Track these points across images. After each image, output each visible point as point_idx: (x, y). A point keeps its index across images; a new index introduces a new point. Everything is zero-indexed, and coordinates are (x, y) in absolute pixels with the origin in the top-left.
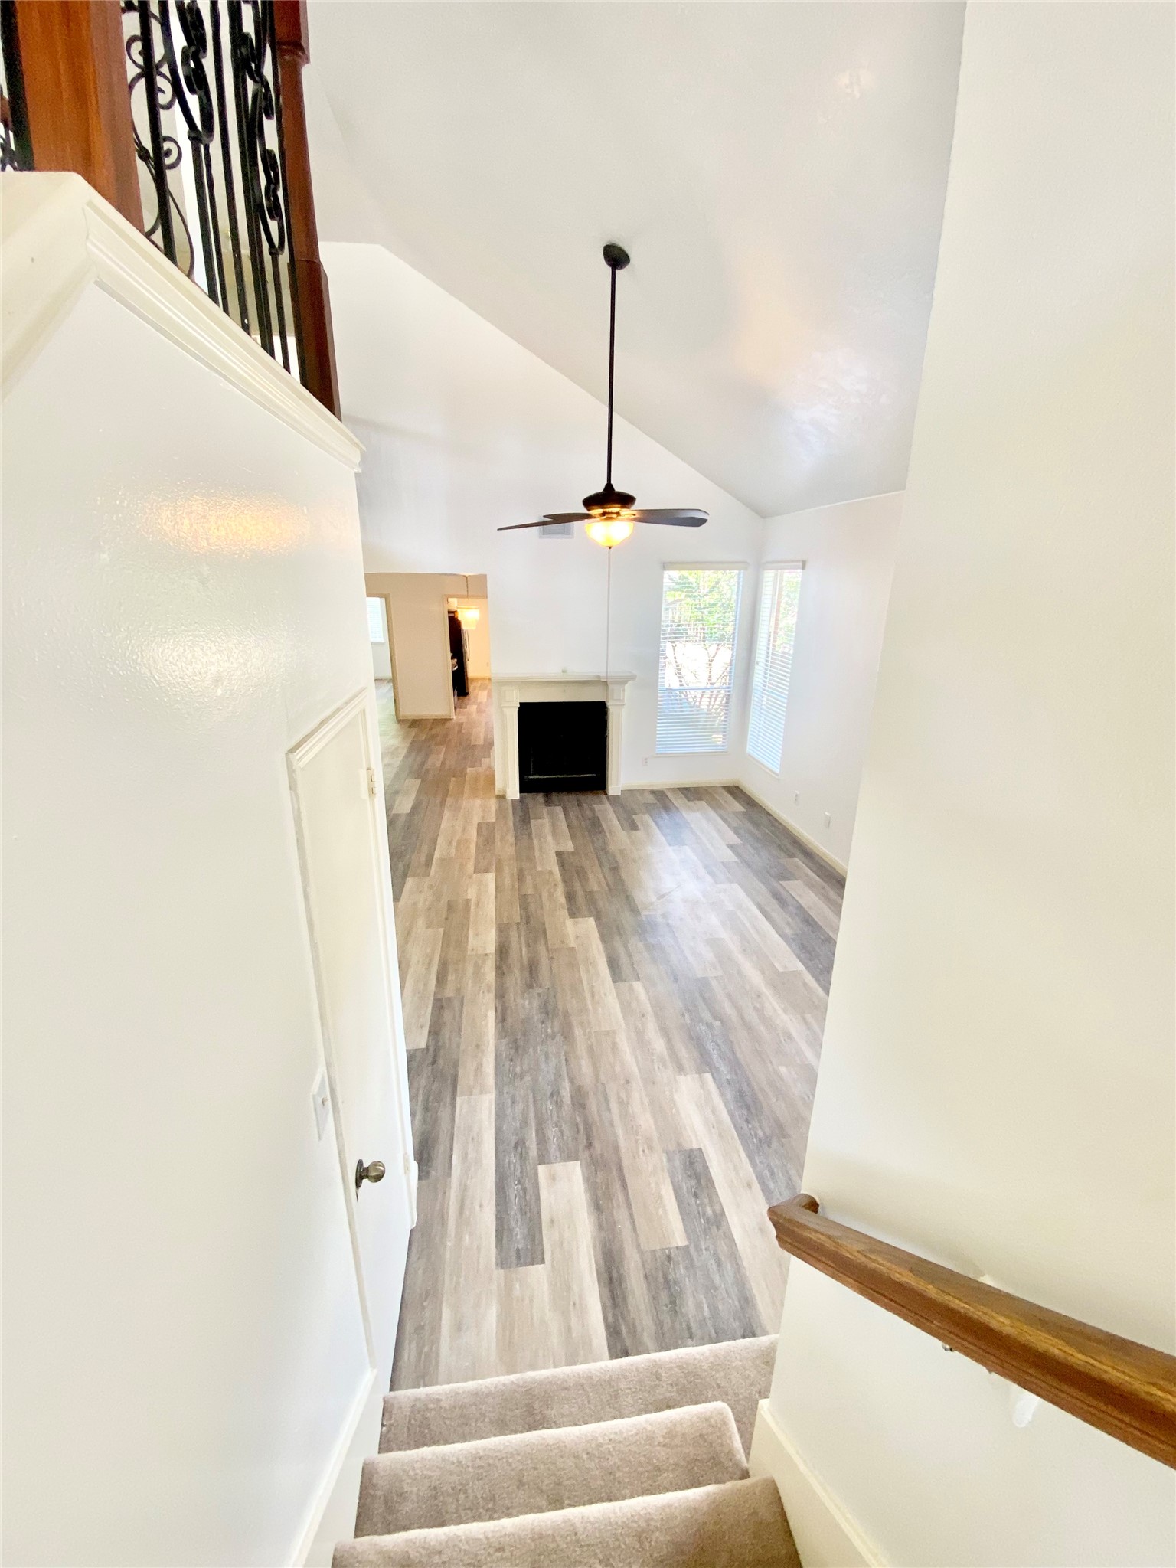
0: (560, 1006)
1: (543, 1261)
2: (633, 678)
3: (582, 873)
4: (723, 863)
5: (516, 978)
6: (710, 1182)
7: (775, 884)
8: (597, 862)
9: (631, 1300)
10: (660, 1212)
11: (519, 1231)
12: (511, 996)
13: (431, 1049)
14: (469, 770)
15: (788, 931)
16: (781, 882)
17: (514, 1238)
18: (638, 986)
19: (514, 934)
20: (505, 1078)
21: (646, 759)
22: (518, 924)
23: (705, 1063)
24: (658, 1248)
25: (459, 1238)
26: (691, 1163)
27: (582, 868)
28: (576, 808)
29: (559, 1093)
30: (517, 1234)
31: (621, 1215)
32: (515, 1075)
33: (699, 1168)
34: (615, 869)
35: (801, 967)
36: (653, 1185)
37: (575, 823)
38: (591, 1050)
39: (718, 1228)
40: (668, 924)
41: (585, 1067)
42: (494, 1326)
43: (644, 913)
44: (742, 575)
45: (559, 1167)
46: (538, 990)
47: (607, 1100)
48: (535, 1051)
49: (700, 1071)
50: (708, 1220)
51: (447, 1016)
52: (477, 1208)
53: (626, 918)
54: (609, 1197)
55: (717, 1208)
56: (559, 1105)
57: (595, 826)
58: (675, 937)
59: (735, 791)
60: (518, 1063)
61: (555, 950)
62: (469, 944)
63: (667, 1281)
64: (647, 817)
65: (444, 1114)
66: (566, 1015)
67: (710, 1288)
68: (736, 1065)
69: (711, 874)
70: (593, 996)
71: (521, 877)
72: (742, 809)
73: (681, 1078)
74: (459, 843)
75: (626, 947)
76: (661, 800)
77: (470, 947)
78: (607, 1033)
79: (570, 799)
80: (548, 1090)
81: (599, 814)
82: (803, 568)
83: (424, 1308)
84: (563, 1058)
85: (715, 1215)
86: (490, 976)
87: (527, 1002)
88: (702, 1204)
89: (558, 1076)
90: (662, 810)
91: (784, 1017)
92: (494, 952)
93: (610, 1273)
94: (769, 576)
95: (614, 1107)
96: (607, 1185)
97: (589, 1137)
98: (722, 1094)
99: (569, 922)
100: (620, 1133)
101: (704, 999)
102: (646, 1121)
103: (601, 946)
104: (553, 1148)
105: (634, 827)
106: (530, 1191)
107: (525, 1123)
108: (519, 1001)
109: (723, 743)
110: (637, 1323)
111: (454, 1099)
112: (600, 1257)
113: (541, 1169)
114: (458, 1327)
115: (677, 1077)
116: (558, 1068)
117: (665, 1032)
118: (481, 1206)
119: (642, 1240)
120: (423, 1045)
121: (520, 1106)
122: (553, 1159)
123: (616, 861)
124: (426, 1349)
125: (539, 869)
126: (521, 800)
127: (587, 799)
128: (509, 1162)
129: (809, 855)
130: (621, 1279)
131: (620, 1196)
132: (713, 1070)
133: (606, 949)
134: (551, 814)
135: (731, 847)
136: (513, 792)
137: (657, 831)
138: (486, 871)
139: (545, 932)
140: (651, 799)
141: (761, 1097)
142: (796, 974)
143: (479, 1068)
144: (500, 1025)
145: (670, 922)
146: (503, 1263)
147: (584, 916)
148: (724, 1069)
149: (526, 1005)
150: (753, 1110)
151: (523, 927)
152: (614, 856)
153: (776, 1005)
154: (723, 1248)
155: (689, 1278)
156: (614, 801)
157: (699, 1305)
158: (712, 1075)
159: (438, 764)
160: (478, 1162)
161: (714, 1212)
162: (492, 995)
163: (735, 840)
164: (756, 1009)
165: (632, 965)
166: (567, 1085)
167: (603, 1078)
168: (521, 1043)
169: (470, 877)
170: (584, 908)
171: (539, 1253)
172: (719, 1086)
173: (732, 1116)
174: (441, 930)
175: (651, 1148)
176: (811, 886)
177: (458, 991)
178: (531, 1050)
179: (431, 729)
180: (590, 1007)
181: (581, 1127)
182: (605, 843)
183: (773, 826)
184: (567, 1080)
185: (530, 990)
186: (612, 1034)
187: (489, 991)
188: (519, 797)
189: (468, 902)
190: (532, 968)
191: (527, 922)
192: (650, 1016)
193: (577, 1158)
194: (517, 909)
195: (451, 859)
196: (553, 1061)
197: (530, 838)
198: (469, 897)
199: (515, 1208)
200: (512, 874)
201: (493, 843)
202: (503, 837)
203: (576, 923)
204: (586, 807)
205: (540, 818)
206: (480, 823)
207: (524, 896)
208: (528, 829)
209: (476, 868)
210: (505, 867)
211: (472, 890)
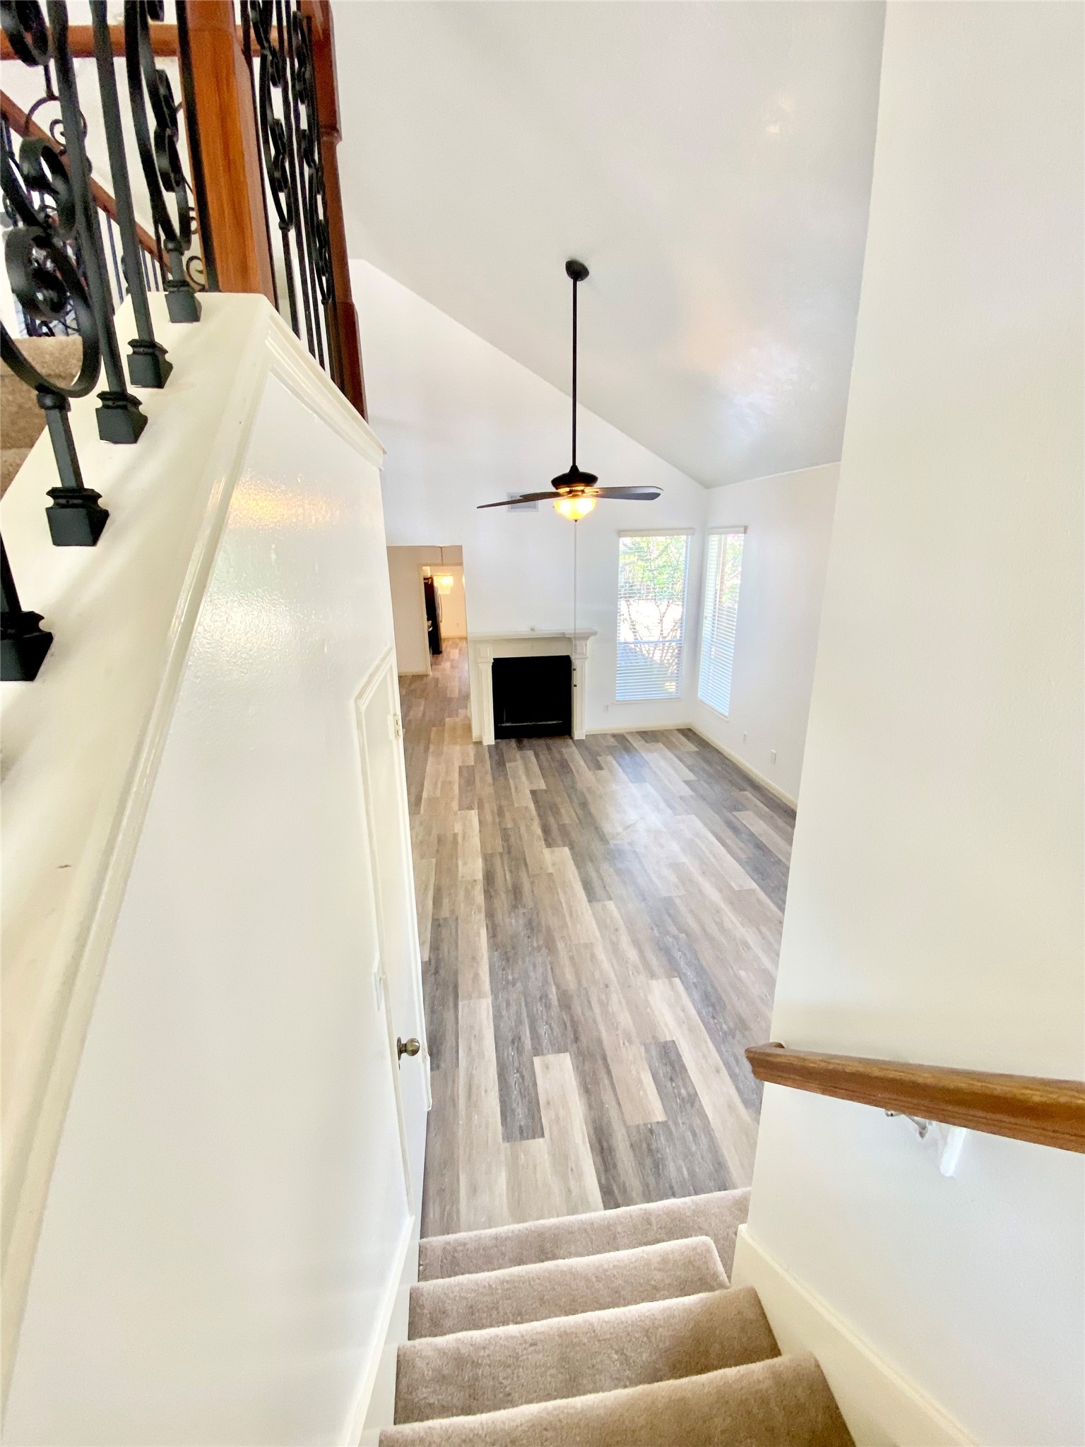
0: (543, 922)
1: (543, 1135)
2: (595, 634)
3: (555, 810)
4: (681, 797)
5: (502, 901)
6: (683, 1067)
7: (728, 814)
8: (567, 798)
9: (620, 1165)
10: (641, 1093)
11: (520, 1112)
12: (499, 917)
13: (433, 962)
14: (447, 720)
15: (743, 856)
16: (733, 813)
17: (517, 1117)
18: (611, 905)
19: (498, 861)
20: (500, 983)
21: (607, 706)
22: (501, 854)
23: (673, 969)
24: (641, 1123)
25: (469, 1118)
26: (666, 1053)
27: (555, 805)
28: (546, 752)
29: (547, 996)
30: (518, 1114)
31: (607, 1097)
32: (508, 982)
33: (673, 1057)
34: (584, 805)
35: (754, 885)
36: (634, 1072)
37: (545, 764)
38: (572, 959)
39: (692, 1106)
40: (634, 851)
42: (505, 1187)
43: (612, 842)
44: (689, 540)
45: (551, 1058)
46: (523, 910)
47: (589, 1002)
48: (524, 961)
49: (670, 977)
50: (683, 1100)
51: (445, 933)
52: (483, 1093)
53: (597, 847)
54: (597, 1082)
55: (690, 1089)
56: (548, 1007)
57: (564, 767)
58: (641, 862)
59: (688, 733)
60: (510, 972)
61: (535, 876)
62: (459, 871)
63: (650, 1150)
64: (610, 758)
65: (449, 1016)
66: (549, 929)
67: (688, 1155)
68: (701, 971)
69: (670, 806)
70: (571, 915)
71: (500, 813)
72: (697, 750)
73: (654, 983)
74: (443, 783)
75: (597, 871)
76: (622, 743)
77: (460, 874)
78: (586, 946)
79: (540, 743)
80: (538, 995)
81: (566, 756)
82: (745, 533)
83: (443, 1175)
84: (549, 967)
85: (689, 1095)
86: (480, 898)
87: (513, 921)
88: (678, 1087)
89: (545, 982)
90: (624, 753)
91: (742, 930)
92: (482, 878)
93: (600, 1142)
94: (714, 540)
95: (596, 1007)
96: (594, 1073)
97: (575, 1032)
98: (690, 995)
99: (546, 851)
100: (602, 1028)
101: (670, 915)
102: (625, 1019)
103: (576, 872)
104: (545, 1042)
105: (600, 767)
106: (527, 1078)
107: (519, 1022)
108: (507, 920)
109: (677, 690)
110: (627, 1184)
111: (456, 1005)
112: (592, 1132)
113: (537, 1060)
114: (474, 1190)
115: (650, 982)
116: (544, 976)
117: (636, 943)
118: (486, 1091)
119: (627, 1117)
120: (426, 958)
121: (514, 1009)
122: (545, 1051)
123: (585, 798)
124: (448, 1208)
125: (516, 806)
126: (496, 746)
127: (556, 744)
128: (508, 1054)
129: (756, 787)
130: (611, 1150)
131: (607, 1082)
132: (681, 976)
133: (580, 873)
134: (524, 758)
135: (687, 783)
136: (489, 738)
137: (620, 770)
138: (470, 808)
139: (525, 860)
140: (612, 741)
141: (724, 998)
142: (752, 891)
143: (476, 977)
144: (491, 941)
145: (637, 850)
146: (508, 1137)
147: (558, 846)
148: (690, 974)
149: (513, 923)
150: (718, 1008)
151: (506, 857)
152: (582, 793)
153: (733, 918)
154: (697, 1122)
155: (669, 1147)
156: (580, 744)
157: (679, 1169)
158: (680, 979)
159: (420, 715)
160: (481, 1054)
161: (688, 1093)
162: (483, 915)
163: (691, 776)
164: (717, 923)
165: (605, 887)
166: (554, 989)
167: (584, 982)
168: (511, 954)
169: (455, 814)
170: (559, 840)
171: (539, 1127)
172: (687, 989)
173: (699, 1013)
174: (434, 860)
175: (630, 1041)
176: (761, 816)
177: (452, 911)
178: (520, 960)
179: (410, 684)
180: (569, 924)
181: (568, 1024)
182: (574, 782)
183: (724, 763)
184: (553, 986)
185: (516, 910)
186: (590, 946)
187: (480, 911)
188: (494, 743)
189: (455, 836)
190: (516, 892)
191: (509, 852)
192: (623, 930)
193: (566, 1051)
194: (499, 841)
195: (437, 798)
196: (540, 969)
197: (506, 779)
198: (456, 831)
199: (516, 1092)
200: (492, 810)
201: (474, 783)
202: (482, 778)
203: (553, 852)
204: (554, 750)
205: (514, 761)
206: (461, 767)
207: (505, 829)
208: (504, 771)
209: (460, 806)
210: (486, 805)
211: (458, 825)
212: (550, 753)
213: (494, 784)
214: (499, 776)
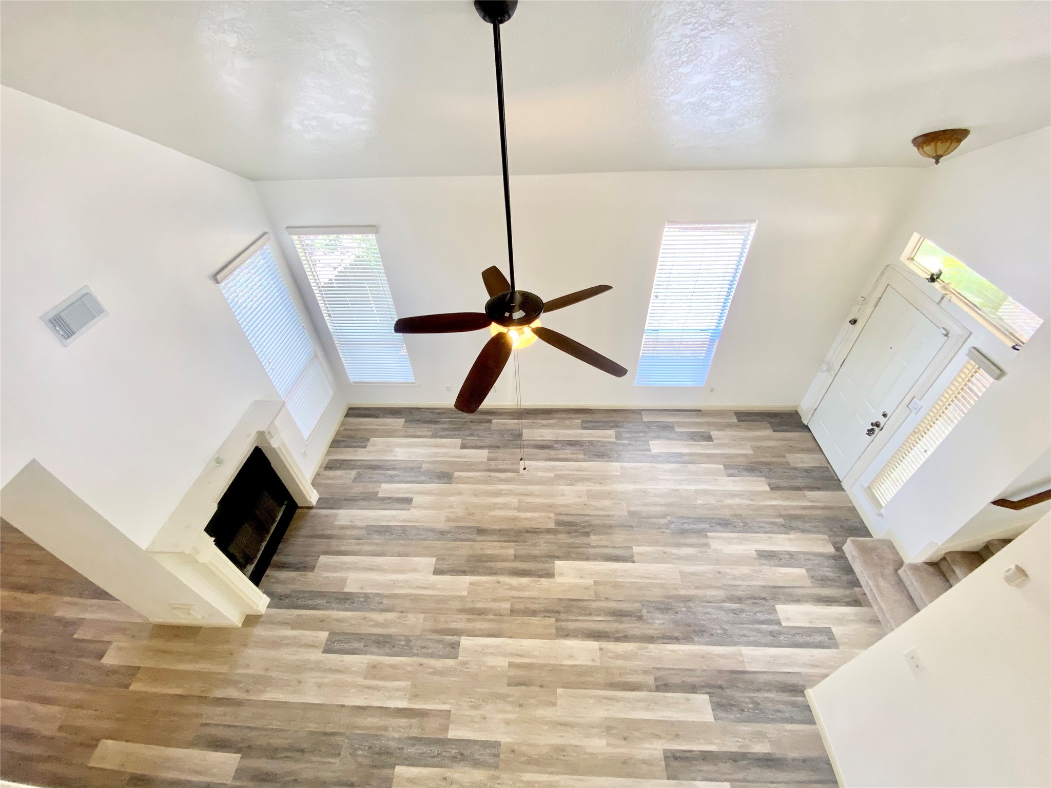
0: (661, 599)
1: (830, 628)
4: (488, 460)
5: (631, 627)
6: (772, 551)
7: (525, 443)
8: (463, 543)
10: (792, 575)
11: (818, 638)
12: (651, 632)
13: (709, 690)
16: (523, 438)
17: (823, 640)
19: (572, 625)
20: (726, 639)
22: (557, 620)
23: (701, 533)
24: (809, 579)
26: (765, 556)
28: (334, 542)
29: (733, 610)
30: (821, 639)
31: (800, 592)
32: (725, 633)
33: (765, 554)
34: (481, 531)
36: (780, 575)
38: (696, 588)
41: (714, 592)
45: (780, 615)
46: (644, 611)
47: (736, 586)
48: (702, 620)
49: (706, 536)
50: (791, 558)
51: (674, 680)
52: (814, 657)
54: (789, 595)
55: (785, 552)
56: (742, 611)
59: (356, 413)
62: (585, 663)
63: (822, 580)
64: (386, 486)
65: (762, 678)
66: (668, 597)
67: (821, 565)
68: (701, 520)
70: (648, 578)
71: (475, 612)
72: (403, 420)
74: (373, 677)
76: (352, 467)
77: (591, 663)
81: (363, 524)
84: (707, 604)
85: (788, 554)
86: (628, 646)
87: (658, 621)
88: (784, 557)
89: (721, 608)
92: (597, 643)
93: (825, 601)
95: (738, 583)
96: (785, 595)
97: (759, 598)
98: (720, 532)
99: (558, 579)
100: (753, 583)
102: (745, 570)
104: (769, 617)
105: (404, 500)
106: (798, 631)
107: (759, 631)
108: (656, 626)
110: (842, 594)
111: (752, 672)
112: (821, 604)
113: (783, 624)
115: (712, 548)
116: (715, 608)
117: (680, 545)
118: (812, 656)
120: (707, 697)
121: (746, 632)
122: (777, 618)
125: (465, 593)
128: (784, 640)
130: (828, 597)
131: (789, 590)
132: (705, 530)
133: (596, 560)
138: (455, 646)
143: (724, 656)
144: (681, 641)
146: (836, 646)
147: (550, 569)
148: (703, 526)
149: (659, 622)
150: (728, 522)
151: (563, 616)
152: (457, 527)
153: (650, 487)
154: (800, 556)
155: (817, 571)
156: (329, 503)
157: (828, 571)
158: (707, 532)
160: (788, 657)
162: (651, 646)
163: (459, 441)
165: (615, 548)
166: (727, 604)
167: (719, 584)
168: (696, 628)
169: (465, 663)
170: (542, 566)
171: (826, 629)
173: (733, 532)
174: (560, 691)
177: (645, 672)
180: (660, 581)
181: (755, 601)
183: (439, 414)
184: (723, 604)
185: (644, 617)
186: (683, 574)
187: (646, 648)
188: (266, 600)
189: (511, 665)
190: (619, 614)
191: (558, 612)
192: (667, 549)
193: (774, 606)
194: (535, 620)
195: (414, 686)
196: (709, 610)
197: (395, 596)
198: (507, 664)
199: (808, 639)
200: (468, 620)
201: (389, 636)
202: (377, 625)
203: (561, 574)
204: (335, 532)
205: (344, 581)
206: (326, 651)
207: (513, 612)
208: (367, 596)
209: (448, 657)
210: (454, 625)
211: (492, 661)
212: (339, 537)
213: (402, 612)
214: (382, 603)
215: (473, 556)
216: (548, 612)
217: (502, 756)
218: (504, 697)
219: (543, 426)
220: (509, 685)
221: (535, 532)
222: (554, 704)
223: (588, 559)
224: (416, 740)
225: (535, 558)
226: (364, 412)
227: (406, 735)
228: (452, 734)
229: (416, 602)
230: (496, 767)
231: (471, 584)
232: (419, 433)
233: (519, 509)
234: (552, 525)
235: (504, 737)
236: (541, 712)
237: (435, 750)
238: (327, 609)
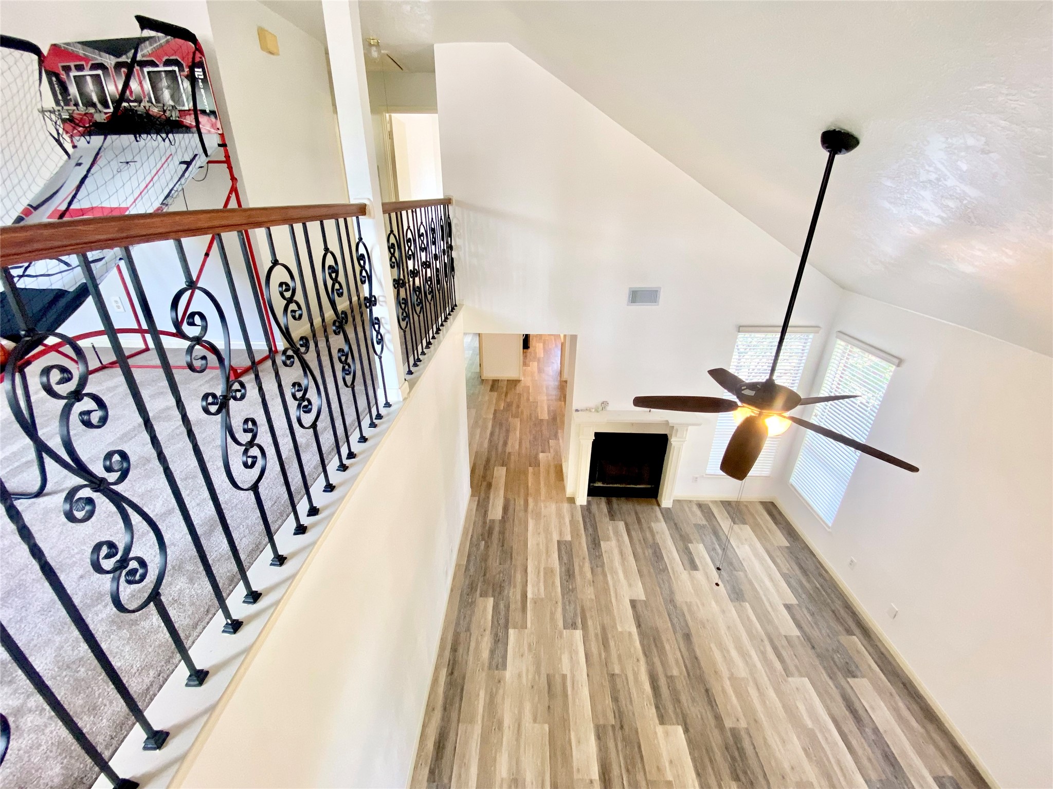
4: (786, 637)
7: (843, 682)
8: (669, 623)
14: (541, 455)
15: (874, 776)
16: (849, 680)
21: (697, 478)
22: (613, 726)
28: (636, 526)
34: (687, 637)
37: (640, 551)
57: (658, 559)
61: (653, 783)
62: (574, 758)
64: (701, 547)
71: (605, 641)
72: (789, 545)
76: (710, 523)
77: (575, 764)
81: (658, 540)
82: (899, 364)
92: (598, 777)
94: (838, 346)
99: (660, 729)
105: (694, 564)
123: (687, 623)
125: (620, 629)
126: (590, 508)
127: (642, 508)
135: (788, 607)
136: (582, 498)
138: (574, 626)
139: (640, 746)
140: (700, 515)
147: (671, 722)
151: (619, 734)
152: (683, 615)
156: (668, 514)
163: (793, 600)
169: (561, 636)
170: (671, 710)
174: (546, 727)
176: (879, 690)
182: (671, 590)
183: (821, 575)
188: (585, 503)
189: (564, 677)
191: (622, 727)
194: (608, 701)
195: (542, 600)
197: (605, 575)
198: (564, 671)
200: (596, 635)
201: (574, 577)
202: (581, 567)
203: (667, 734)
204: (645, 525)
205: (608, 539)
206: (559, 542)
207: (612, 676)
208: (600, 556)
209: (565, 621)
210: (590, 623)
211: (565, 659)
212: (641, 529)
213: (593, 582)
214: (597, 567)
215: (658, 631)
216: (620, 714)
217: (496, 672)
218: (538, 671)
219: (896, 710)
220: (548, 675)
221: (711, 701)
222: (535, 721)
223: (698, 774)
224: (507, 607)
225: (677, 701)
226: (775, 513)
227: (510, 600)
228: (511, 631)
229: (603, 592)
230: (490, 668)
231: (630, 634)
232: (779, 561)
233: (732, 678)
234: (728, 723)
235: (509, 674)
236: (528, 707)
237: (502, 621)
238: (586, 536)
